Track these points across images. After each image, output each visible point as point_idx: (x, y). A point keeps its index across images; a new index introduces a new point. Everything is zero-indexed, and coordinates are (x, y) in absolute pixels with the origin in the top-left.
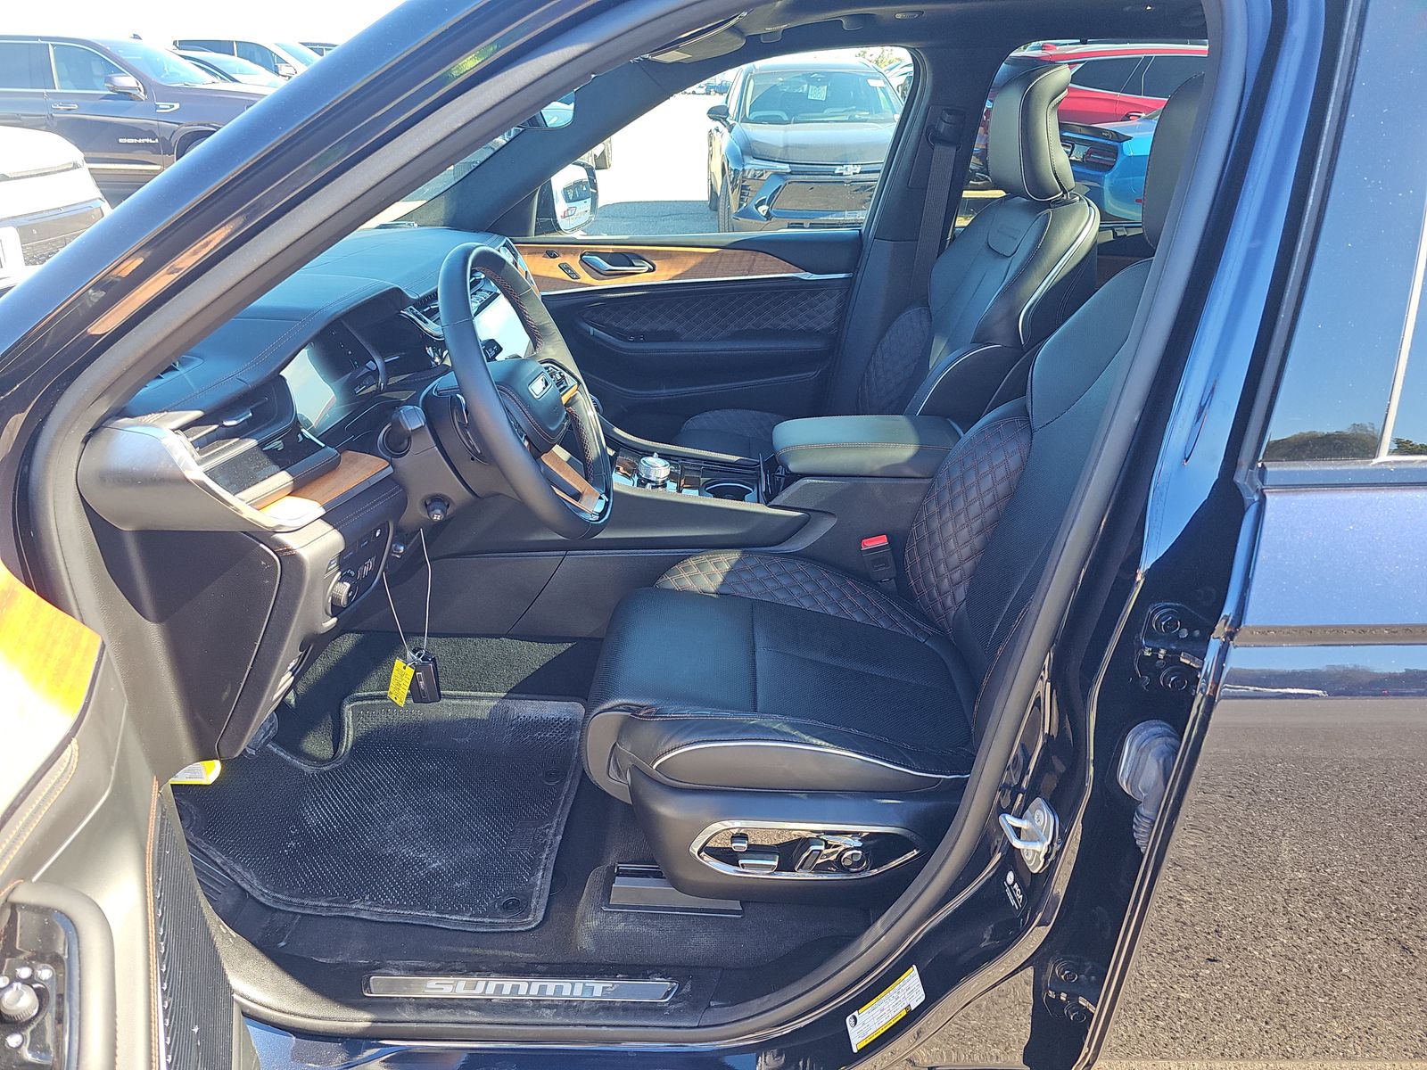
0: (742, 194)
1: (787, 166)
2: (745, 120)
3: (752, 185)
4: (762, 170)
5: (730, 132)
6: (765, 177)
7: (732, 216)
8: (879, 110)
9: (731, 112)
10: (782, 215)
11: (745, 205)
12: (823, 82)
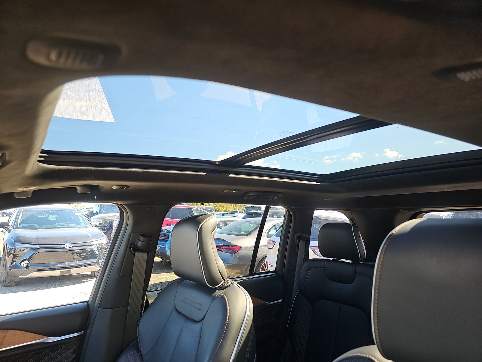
0: (13, 258)
1: (37, 246)
2: (17, 228)
3: (19, 254)
4: (25, 248)
5: (9, 233)
6: (26, 251)
7: (7, 268)
8: (79, 224)
9: (10, 224)
10: (34, 266)
11: (15, 263)
12: (55, 214)
